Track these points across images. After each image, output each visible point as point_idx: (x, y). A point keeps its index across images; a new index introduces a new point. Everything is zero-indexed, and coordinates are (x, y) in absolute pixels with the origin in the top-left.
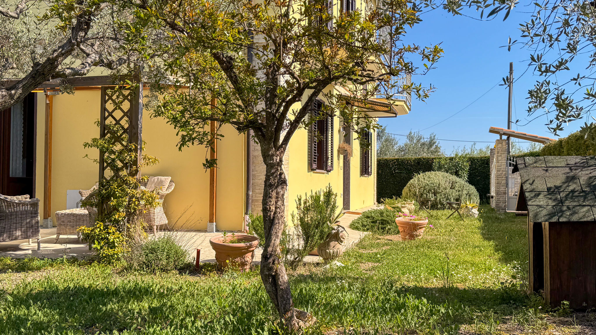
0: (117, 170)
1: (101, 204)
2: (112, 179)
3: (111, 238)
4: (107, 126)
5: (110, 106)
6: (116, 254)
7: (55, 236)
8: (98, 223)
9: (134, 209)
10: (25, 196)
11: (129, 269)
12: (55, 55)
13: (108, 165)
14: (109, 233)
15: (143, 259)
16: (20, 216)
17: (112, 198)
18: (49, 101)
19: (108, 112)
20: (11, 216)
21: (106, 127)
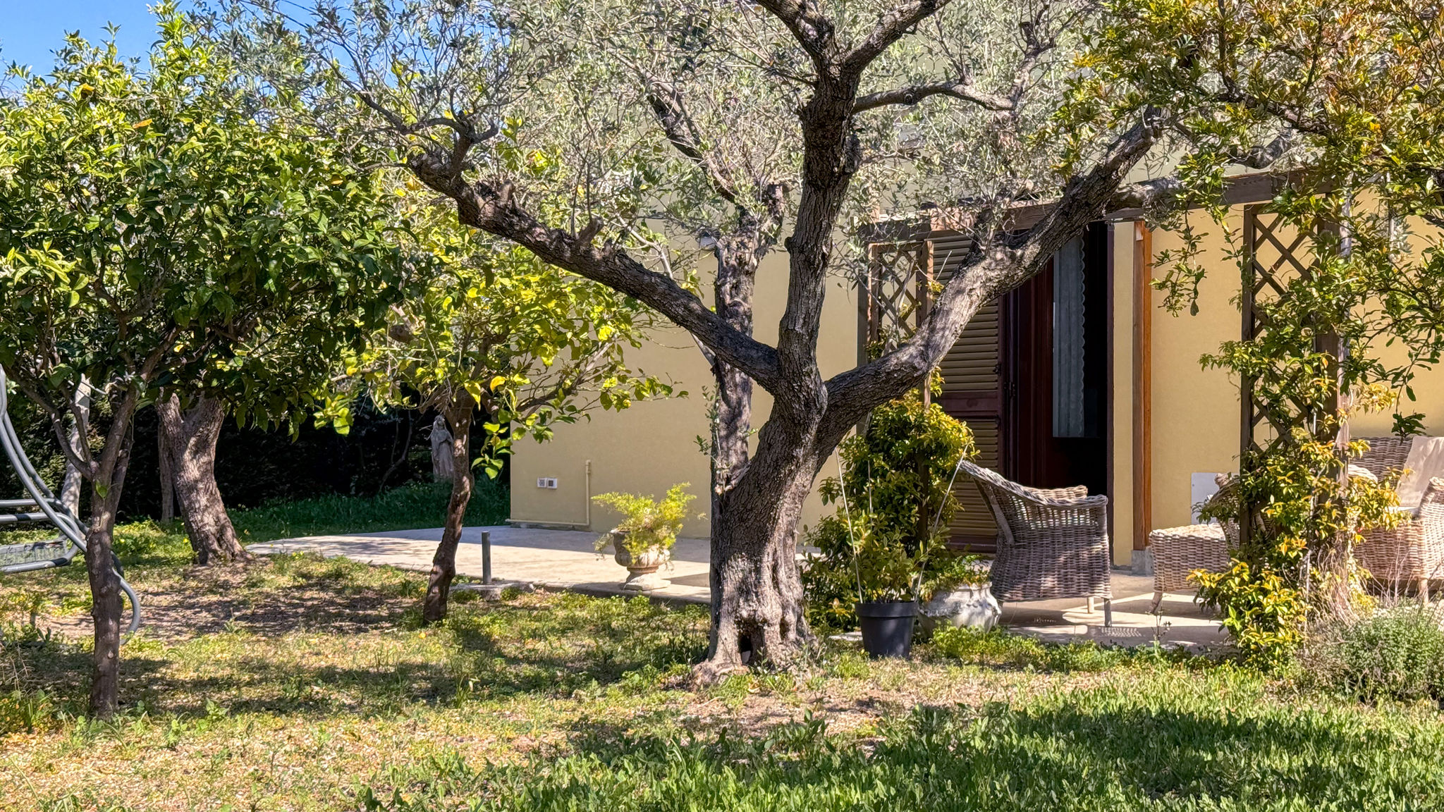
0: (1284, 424)
1: (1247, 515)
2: (1273, 449)
3: (1268, 604)
4: (1260, 308)
5: (1267, 255)
6: (1280, 645)
7: (1150, 596)
8: (1235, 564)
9: (1330, 531)
10: (1076, 489)
11: (1304, 684)
12: (1112, 156)
13: (1264, 410)
14: (1265, 593)
15: (1343, 662)
16: (1062, 539)
17: (1272, 498)
18: (1143, 234)
19: (1262, 271)
20: (1042, 536)
21: (1257, 313)
